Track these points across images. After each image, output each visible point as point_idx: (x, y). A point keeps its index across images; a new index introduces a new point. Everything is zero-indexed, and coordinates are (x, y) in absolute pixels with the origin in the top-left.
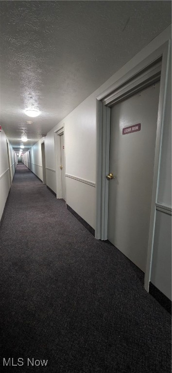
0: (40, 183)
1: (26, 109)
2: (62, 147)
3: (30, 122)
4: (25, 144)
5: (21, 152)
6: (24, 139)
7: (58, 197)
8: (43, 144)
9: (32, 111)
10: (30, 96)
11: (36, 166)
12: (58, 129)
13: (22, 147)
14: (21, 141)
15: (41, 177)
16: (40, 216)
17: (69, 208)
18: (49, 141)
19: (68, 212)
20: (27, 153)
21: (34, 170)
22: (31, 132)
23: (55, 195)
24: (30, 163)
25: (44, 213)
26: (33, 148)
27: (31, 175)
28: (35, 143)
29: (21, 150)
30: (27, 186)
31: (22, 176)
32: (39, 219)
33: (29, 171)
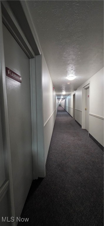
0: (71, 118)
1: (68, 76)
2: (87, 96)
3: (69, 83)
4: (64, 96)
5: (60, 100)
6: (64, 93)
7: (83, 127)
8: (74, 95)
9: (71, 77)
10: (72, 68)
11: (69, 108)
12: (85, 85)
13: (62, 97)
14: (62, 94)
15: (72, 114)
16: (72, 138)
17: (91, 136)
18: (78, 93)
19: (90, 139)
20: (64, 100)
21: (67, 110)
22: (68, 89)
23: (81, 126)
24: (65, 106)
25: (74, 137)
26: (68, 98)
27: (66, 113)
28: (69, 95)
29: (61, 99)
30: (64, 119)
31: (61, 113)
32: (71, 140)
33: (65, 110)
